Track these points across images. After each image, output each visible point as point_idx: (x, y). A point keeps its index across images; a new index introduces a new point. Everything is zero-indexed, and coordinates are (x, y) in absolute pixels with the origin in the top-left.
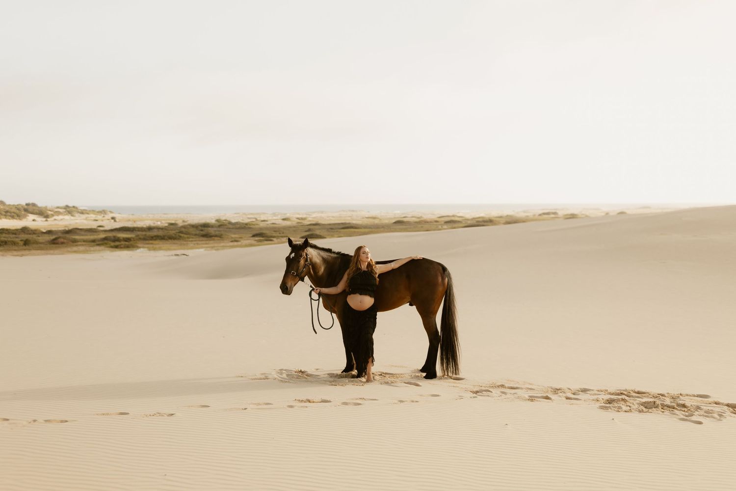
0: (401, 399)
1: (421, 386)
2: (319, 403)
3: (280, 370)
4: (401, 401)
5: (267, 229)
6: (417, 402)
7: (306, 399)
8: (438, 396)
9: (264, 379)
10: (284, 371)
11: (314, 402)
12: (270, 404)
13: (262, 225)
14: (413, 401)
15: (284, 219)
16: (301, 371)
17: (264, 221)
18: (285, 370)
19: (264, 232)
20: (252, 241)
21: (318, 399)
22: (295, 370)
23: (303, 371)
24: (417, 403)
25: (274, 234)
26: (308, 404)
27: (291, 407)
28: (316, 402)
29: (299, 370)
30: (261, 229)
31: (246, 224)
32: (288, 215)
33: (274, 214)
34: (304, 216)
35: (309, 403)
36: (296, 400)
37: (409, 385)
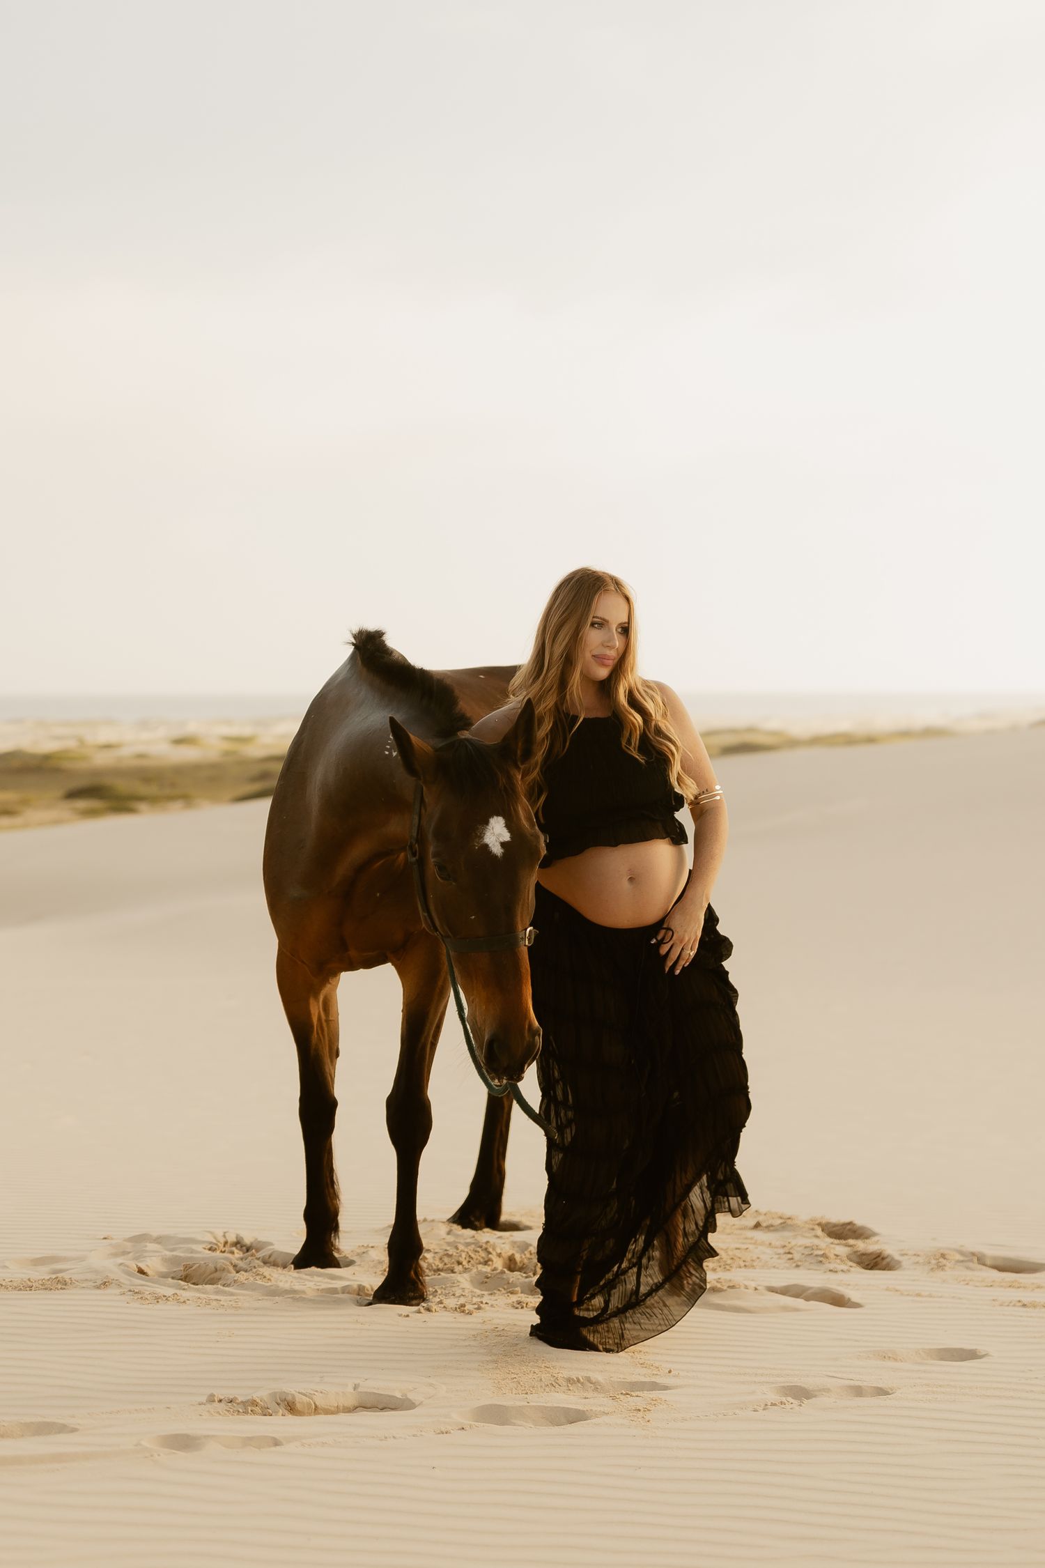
0: (796, 1381)
1: (857, 1305)
2: (343, 1417)
3: (131, 1239)
4: (801, 1393)
5: (118, 772)
6: (881, 1392)
7: (273, 1395)
8: (971, 1355)
9: (45, 1287)
10: (151, 1246)
11: (316, 1410)
12: (63, 1429)
13: (102, 760)
14: (858, 1391)
15: (179, 741)
16: (238, 1243)
17: (108, 747)
18: (159, 1240)
19: (107, 781)
20: (65, 810)
21: (337, 1390)
22: (210, 1238)
23: (248, 1240)
24: (881, 1400)
25: (142, 789)
26: (281, 1424)
27: (183, 1443)
28: (327, 1412)
29: (232, 1238)
30: (97, 773)
31: (47, 757)
32: (192, 728)
33: (144, 724)
34: (246, 731)
35: (290, 1418)
36: (211, 1399)
37: (800, 1302)
